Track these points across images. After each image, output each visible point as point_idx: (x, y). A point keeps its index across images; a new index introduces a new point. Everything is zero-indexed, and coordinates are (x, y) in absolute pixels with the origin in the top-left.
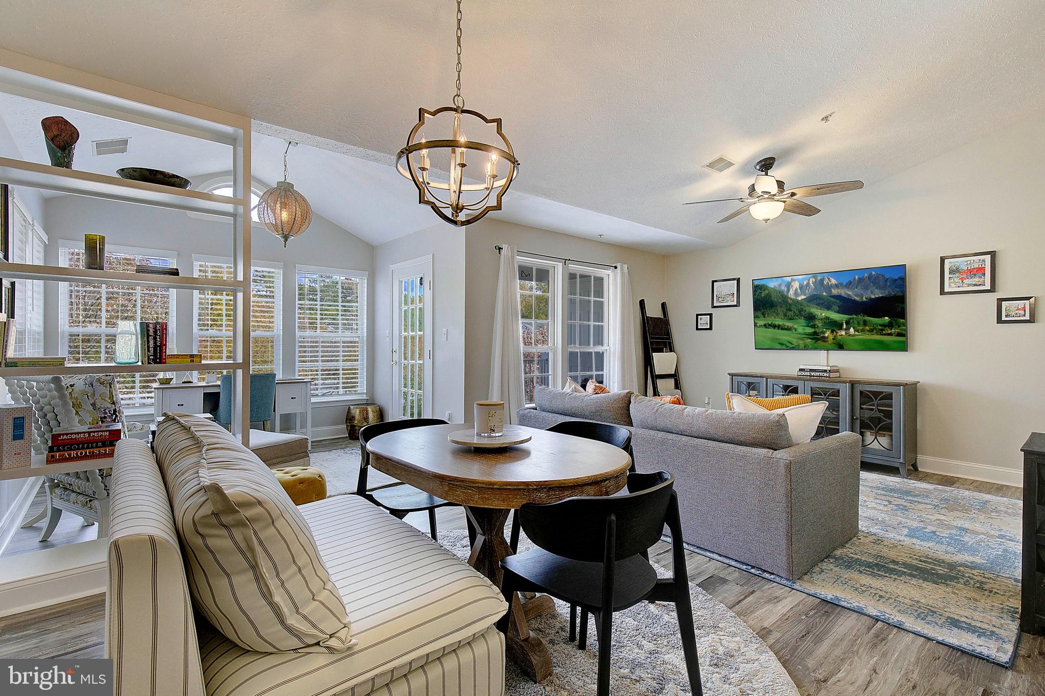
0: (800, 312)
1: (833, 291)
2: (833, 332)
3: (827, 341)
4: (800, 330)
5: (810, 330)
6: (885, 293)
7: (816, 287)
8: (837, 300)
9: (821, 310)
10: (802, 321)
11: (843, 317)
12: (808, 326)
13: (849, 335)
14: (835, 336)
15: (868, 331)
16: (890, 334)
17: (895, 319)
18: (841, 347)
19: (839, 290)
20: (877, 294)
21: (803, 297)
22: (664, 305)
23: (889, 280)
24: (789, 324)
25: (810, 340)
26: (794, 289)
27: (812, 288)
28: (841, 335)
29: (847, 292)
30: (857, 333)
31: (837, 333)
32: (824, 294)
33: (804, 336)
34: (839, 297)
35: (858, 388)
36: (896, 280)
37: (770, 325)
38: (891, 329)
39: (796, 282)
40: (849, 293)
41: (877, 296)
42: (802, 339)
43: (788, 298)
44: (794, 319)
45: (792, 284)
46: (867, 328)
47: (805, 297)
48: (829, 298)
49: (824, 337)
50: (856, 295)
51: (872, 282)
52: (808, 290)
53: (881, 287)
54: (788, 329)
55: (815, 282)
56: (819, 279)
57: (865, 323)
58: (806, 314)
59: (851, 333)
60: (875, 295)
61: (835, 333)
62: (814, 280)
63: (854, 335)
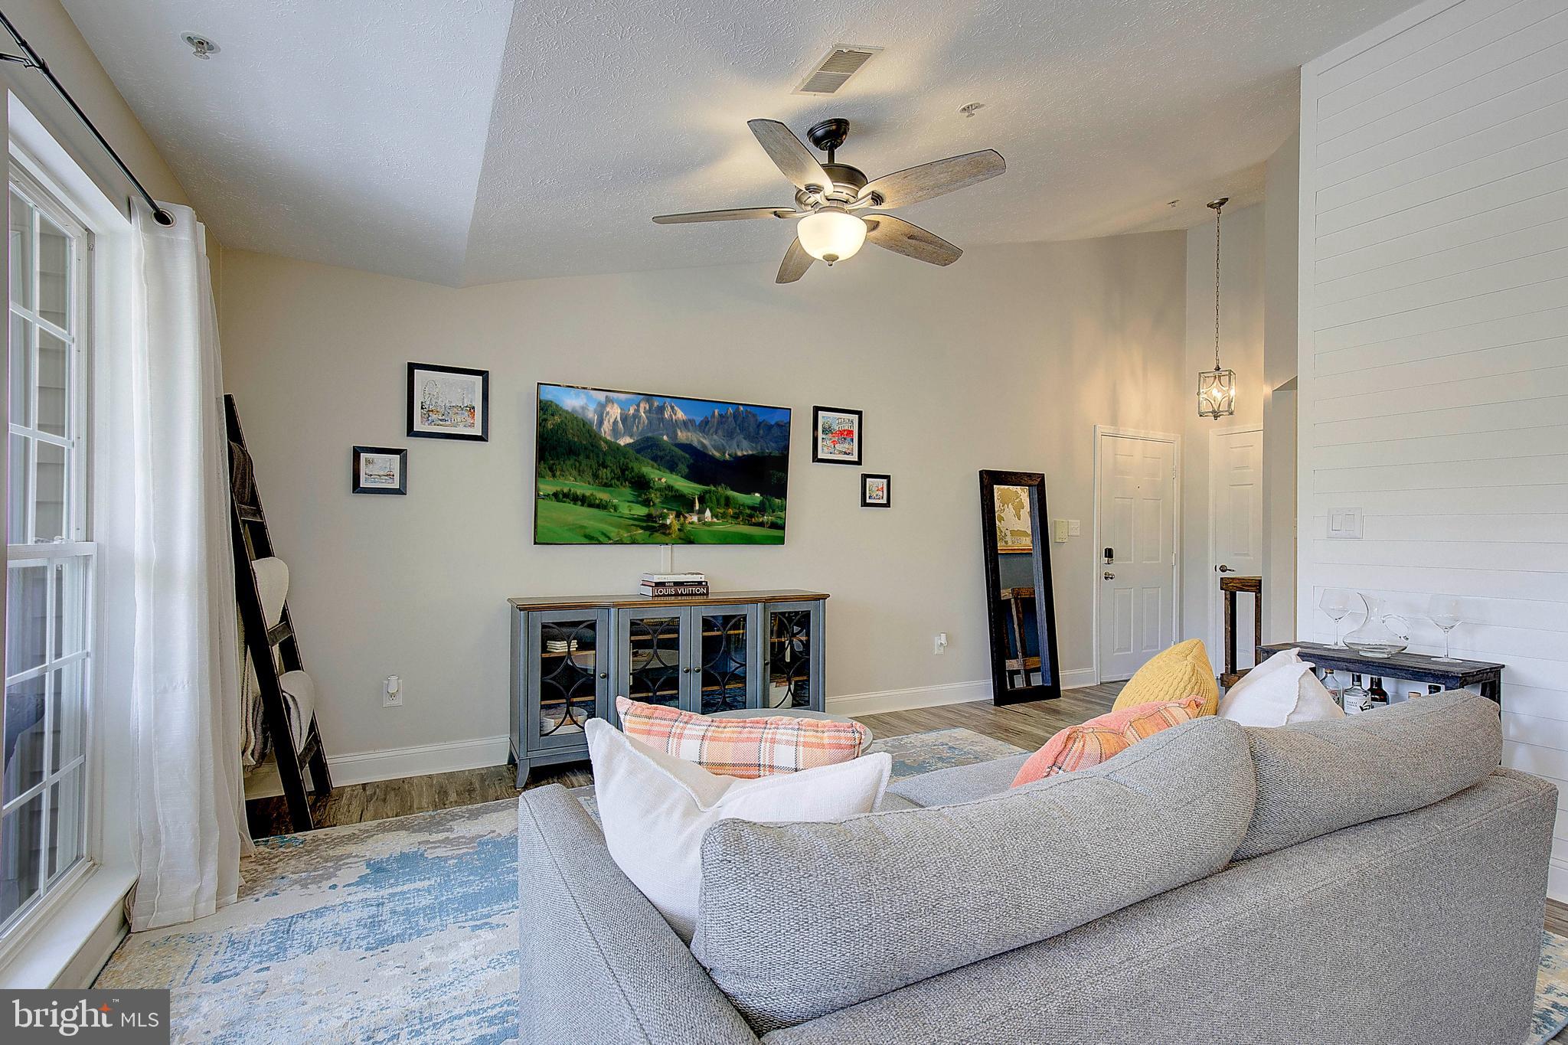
0: (623, 471)
1: (679, 433)
2: (679, 517)
3: (669, 534)
4: (625, 509)
5: (641, 511)
6: (756, 448)
7: (650, 423)
8: (686, 452)
9: (660, 470)
10: (627, 491)
11: (694, 488)
12: (637, 503)
13: (704, 524)
14: (682, 525)
16: (761, 524)
17: (769, 497)
18: (691, 540)
19: (689, 434)
20: (744, 449)
21: (629, 440)
23: (762, 425)
24: (602, 495)
25: (641, 531)
26: (612, 421)
27: (644, 423)
28: (692, 523)
29: (702, 439)
30: (715, 520)
31: (685, 518)
32: (665, 438)
33: (632, 522)
34: (687, 448)
37: (566, 495)
38: (763, 516)
39: (616, 405)
40: (704, 441)
41: (745, 453)
42: (627, 528)
43: (601, 438)
44: (611, 486)
45: (608, 409)
46: (731, 511)
47: (632, 441)
48: (674, 448)
49: (664, 526)
50: (716, 448)
51: (739, 426)
52: (637, 427)
53: (752, 438)
54: (601, 506)
55: (649, 412)
56: (656, 404)
57: (728, 502)
58: (633, 477)
59: (706, 520)
60: (742, 450)
61: (682, 519)
62: (648, 408)
63: (711, 524)
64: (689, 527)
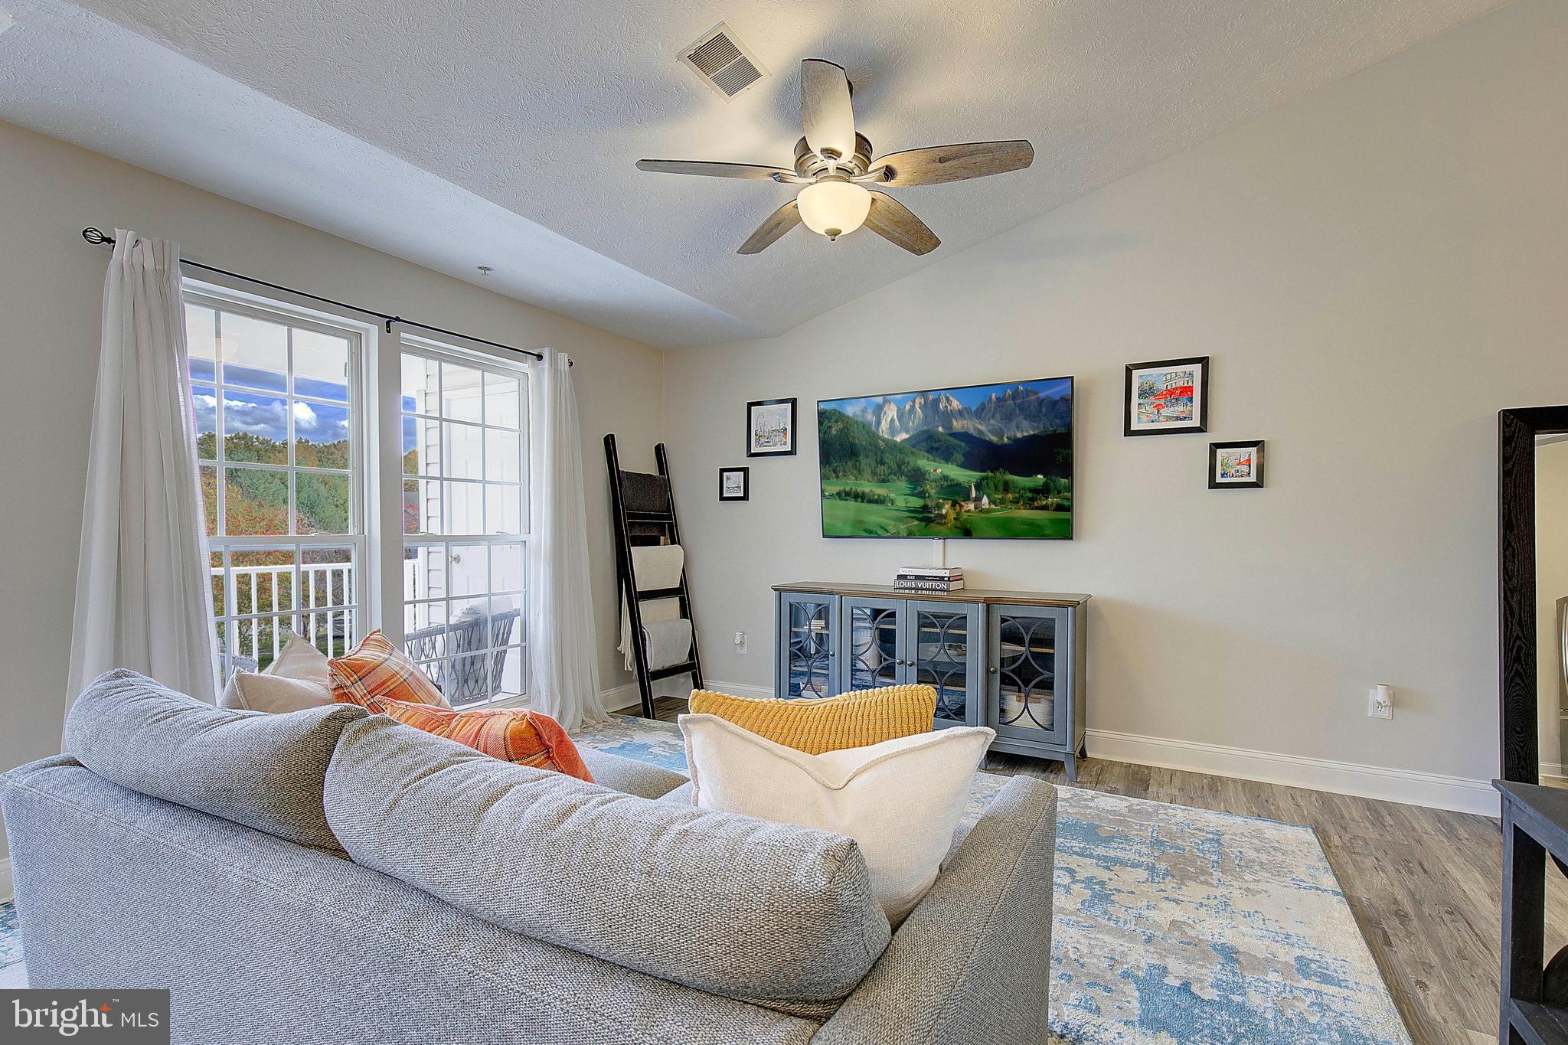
0: (899, 466)
1: (955, 423)
2: (955, 506)
3: (945, 523)
4: (901, 502)
5: (917, 503)
6: (1038, 428)
7: (926, 416)
8: (962, 441)
9: (934, 461)
10: (903, 485)
11: (970, 476)
12: (913, 495)
13: (981, 511)
14: (958, 514)
15: (1011, 502)
16: (1044, 508)
17: (1053, 478)
18: (967, 533)
19: (965, 422)
20: (1025, 429)
21: (905, 436)
22: (659, 450)
23: (1045, 402)
24: (880, 491)
25: (917, 523)
26: (889, 419)
27: (919, 418)
28: (968, 511)
29: (979, 427)
30: (993, 506)
31: (961, 506)
32: (940, 429)
33: (908, 514)
34: (964, 436)
35: (999, 612)
37: (848, 494)
38: (1047, 498)
39: (892, 404)
40: (981, 428)
41: (1026, 434)
42: (903, 519)
43: (879, 437)
44: (888, 481)
45: (885, 409)
47: (907, 436)
48: (949, 438)
49: (941, 516)
50: (991, 431)
51: (1019, 406)
52: (913, 422)
53: (1032, 417)
54: (880, 501)
55: (923, 407)
56: (931, 398)
57: (1007, 487)
58: (909, 471)
59: (984, 507)
60: (1022, 432)
61: (958, 507)
62: (923, 402)
63: (988, 511)
64: (965, 516)
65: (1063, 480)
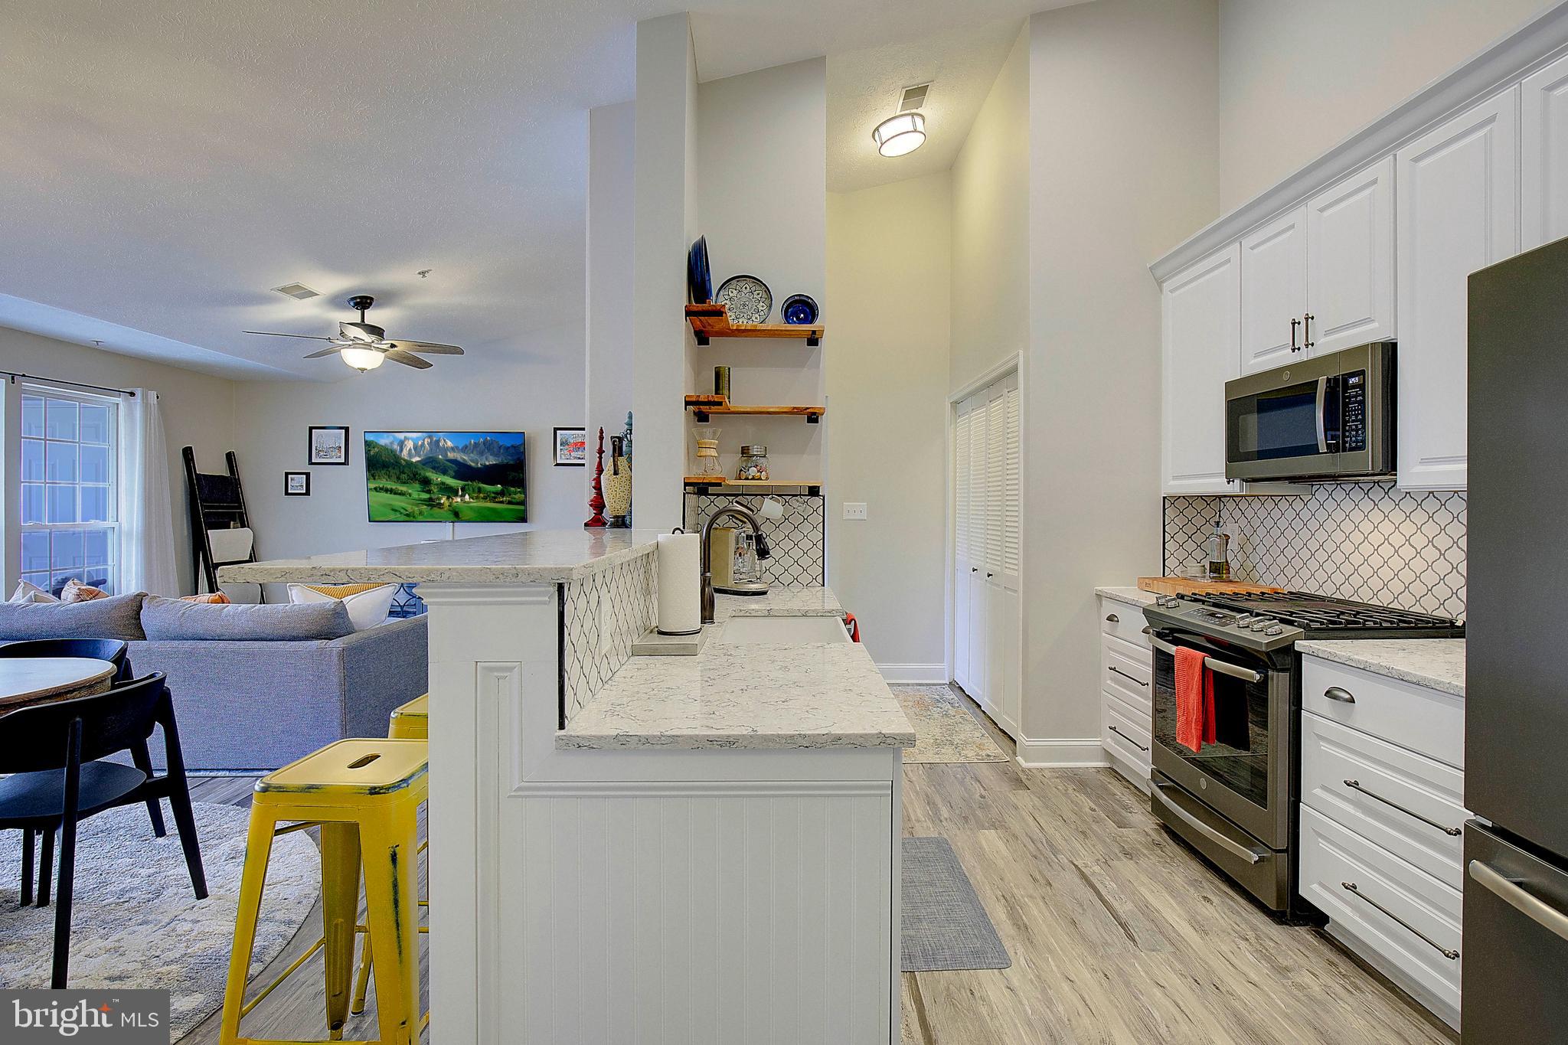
0: (415, 476)
1: (449, 454)
2: (449, 499)
4: (415, 495)
5: (426, 496)
6: (500, 460)
7: (431, 448)
8: (453, 464)
9: (437, 474)
10: (417, 486)
11: (459, 483)
12: (423, 491)
13: (465, 504)
14: (450, 503)
15: (481, 498)
16: (502, 502)
18: (456, 517)
19: (455, 454)
20: (491, 461)
21: (418, 459)
22: (230, 457)
24: (402, 488)
26: (408, 449)
27: (427, 448)
28: (457, 504)
29: (463, 457)
30: (471, 500)
31: (453, 499)
32: (440, 457)
33: (422, 504)
34: (454, 462)
36: (509, 447)
37: (381, 489)
38: (502, 497)
39: (410, 440)
40: (465, 458)
41: (492, 463)
42: (417, 505)
43: (402, 459)
44: (407, 483)
45: (406, 443)
47: (420, 459)
48: (446, 462)
50: (472, 461)
52: (423, 451)
53: (496, 455)
54: (402, 494)
55: (430, 442)
56: (434, 439)
57: (480, 490)
58: (421, 478)
59: (466, 500)
60: (489, 462)
61: (451, 499)
62: (430, 440)
63: (469, 502)
65: (512, 489)
